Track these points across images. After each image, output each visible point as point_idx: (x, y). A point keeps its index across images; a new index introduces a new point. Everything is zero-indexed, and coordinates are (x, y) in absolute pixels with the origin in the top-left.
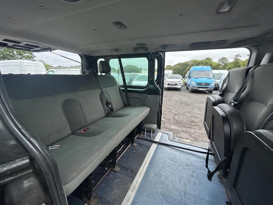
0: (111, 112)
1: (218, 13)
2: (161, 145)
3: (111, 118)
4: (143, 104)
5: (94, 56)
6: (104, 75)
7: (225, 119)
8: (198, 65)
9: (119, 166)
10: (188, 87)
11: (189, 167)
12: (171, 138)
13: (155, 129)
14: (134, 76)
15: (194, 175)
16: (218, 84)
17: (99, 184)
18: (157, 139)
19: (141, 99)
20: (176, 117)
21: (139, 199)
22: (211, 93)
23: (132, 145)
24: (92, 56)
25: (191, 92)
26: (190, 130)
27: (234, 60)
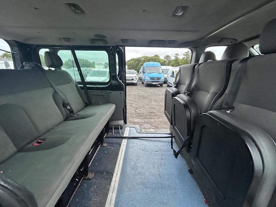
0: (71, 114)
1: (174, 15)
2: (131, 139)
3: (73, 121)
4: (107, 101)
5: (32, 45)
6: (54, 71)
7: (186, 106)
8: (149, 61)
9: (92, 172)
10: (143, 81)
11: (158, 152)
12: (138, 130)
13: (123, 125)
14: (87, 72)
15: (163, 158)
16: (166, 78)
17: (72, 200)
18: (126, 134)
19: (104, 97)
20: (137, 111)
21: (121, 197)
22: (162, 86)
23: (102, 146)
24: (29, 45)
25: (146, 86)
26: (150, 120)
27: (175, 58)
